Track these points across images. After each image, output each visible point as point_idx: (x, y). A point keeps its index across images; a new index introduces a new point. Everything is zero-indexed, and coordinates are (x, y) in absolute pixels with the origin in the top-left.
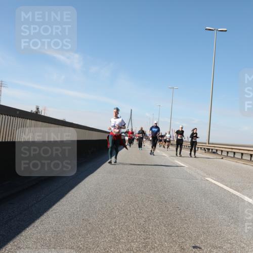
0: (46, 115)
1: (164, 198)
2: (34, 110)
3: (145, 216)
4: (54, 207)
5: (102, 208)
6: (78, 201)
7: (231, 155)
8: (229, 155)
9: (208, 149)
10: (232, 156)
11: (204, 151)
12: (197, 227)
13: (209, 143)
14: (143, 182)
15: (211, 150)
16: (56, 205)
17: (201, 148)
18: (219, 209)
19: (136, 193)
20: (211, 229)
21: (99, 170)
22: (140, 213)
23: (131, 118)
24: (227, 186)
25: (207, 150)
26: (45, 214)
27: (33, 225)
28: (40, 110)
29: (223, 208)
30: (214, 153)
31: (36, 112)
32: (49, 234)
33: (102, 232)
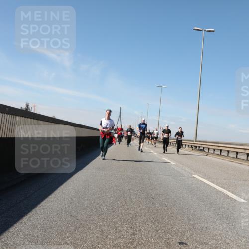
0: (36, 112)
1: (152, 195)
2: (24, 107)
3: (133, 212)
4: (43, 203)
5: (90, 205)
6: (67, 197)
7: (217, 152)
8: (215, 153)
9: (195, 146)
10: (219, 153)
11: (191, 149)
12: (183, 223)
13: (196, 141)
14: (131, 179)
15: (198, 148)
16: (45, 201)
17: (188, 146)
18: (206, 206)
19: (124, 189)
20: (197, 225)
21: (87, 167)
22: (128, 209)
23: (120, 115)
24: (213, 183)
25: (194, 148)
26: (33, 210)
27: (21, 221)
28: (30, 106)
29: (209, 205)
30: (201, 150)
31: (27, 109)
32: (37, 230)
33: (89, 228)
